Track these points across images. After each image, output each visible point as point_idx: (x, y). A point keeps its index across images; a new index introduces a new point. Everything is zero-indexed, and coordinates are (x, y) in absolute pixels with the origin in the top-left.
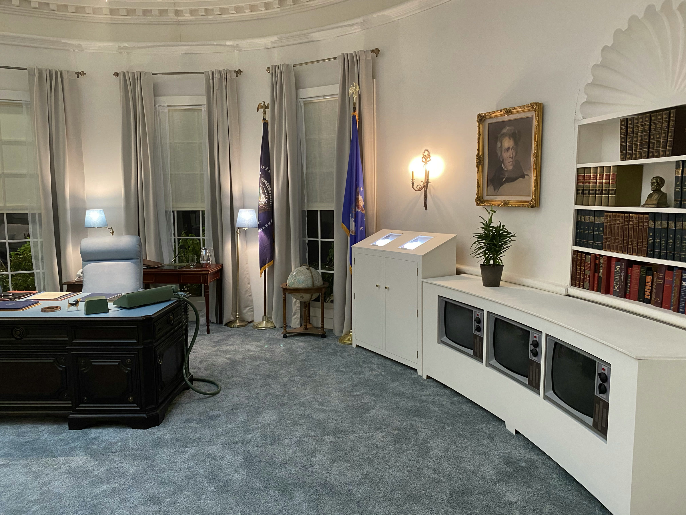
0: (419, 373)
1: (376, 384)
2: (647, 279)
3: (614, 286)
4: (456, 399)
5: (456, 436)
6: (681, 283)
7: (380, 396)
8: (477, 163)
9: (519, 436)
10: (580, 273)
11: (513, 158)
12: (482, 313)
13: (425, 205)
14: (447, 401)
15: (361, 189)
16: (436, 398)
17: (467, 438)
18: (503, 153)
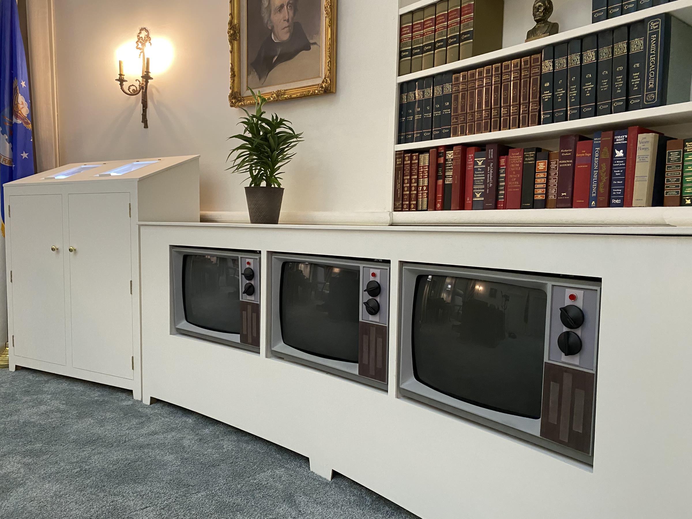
0: (137, 396)
1: (43, 429)
2: (537, 167)
3: (474, 193)
4: (207, 431)
5: (217, 512)
6: (613, 154)
7: (44, 454)
8: (230, 36)
9: (339, 481)
10: (410, 187)
11: (290, 20)
12: (258, 257)
13: (145, 120)
14: (191, 437)
15: (23, 84)
16: (170, 436)
17: (241, 511)
18: (272, 16)
